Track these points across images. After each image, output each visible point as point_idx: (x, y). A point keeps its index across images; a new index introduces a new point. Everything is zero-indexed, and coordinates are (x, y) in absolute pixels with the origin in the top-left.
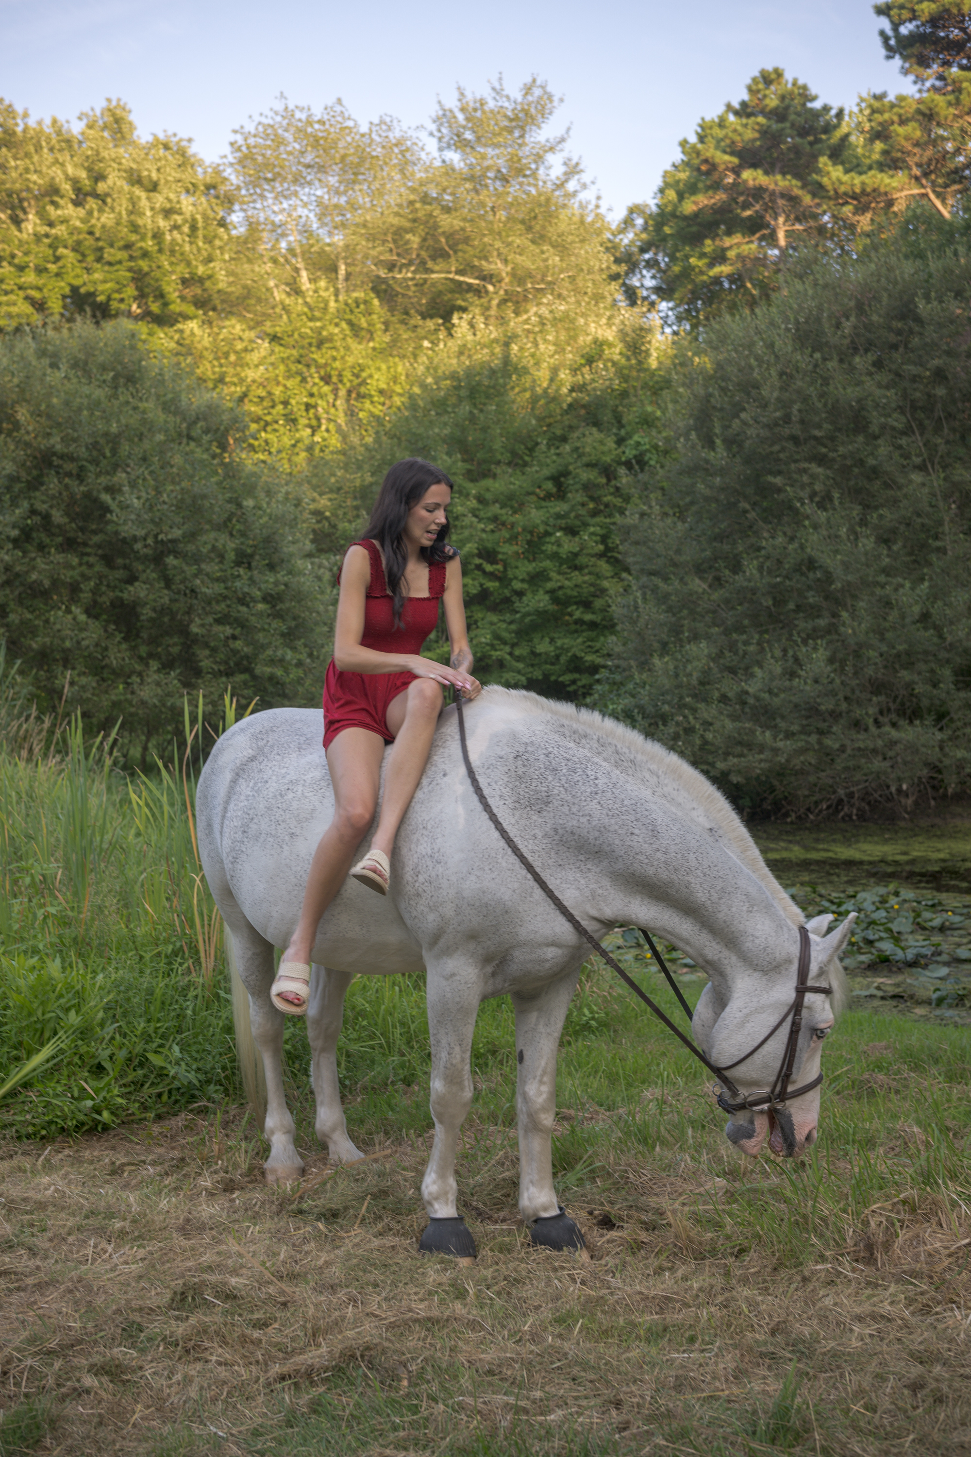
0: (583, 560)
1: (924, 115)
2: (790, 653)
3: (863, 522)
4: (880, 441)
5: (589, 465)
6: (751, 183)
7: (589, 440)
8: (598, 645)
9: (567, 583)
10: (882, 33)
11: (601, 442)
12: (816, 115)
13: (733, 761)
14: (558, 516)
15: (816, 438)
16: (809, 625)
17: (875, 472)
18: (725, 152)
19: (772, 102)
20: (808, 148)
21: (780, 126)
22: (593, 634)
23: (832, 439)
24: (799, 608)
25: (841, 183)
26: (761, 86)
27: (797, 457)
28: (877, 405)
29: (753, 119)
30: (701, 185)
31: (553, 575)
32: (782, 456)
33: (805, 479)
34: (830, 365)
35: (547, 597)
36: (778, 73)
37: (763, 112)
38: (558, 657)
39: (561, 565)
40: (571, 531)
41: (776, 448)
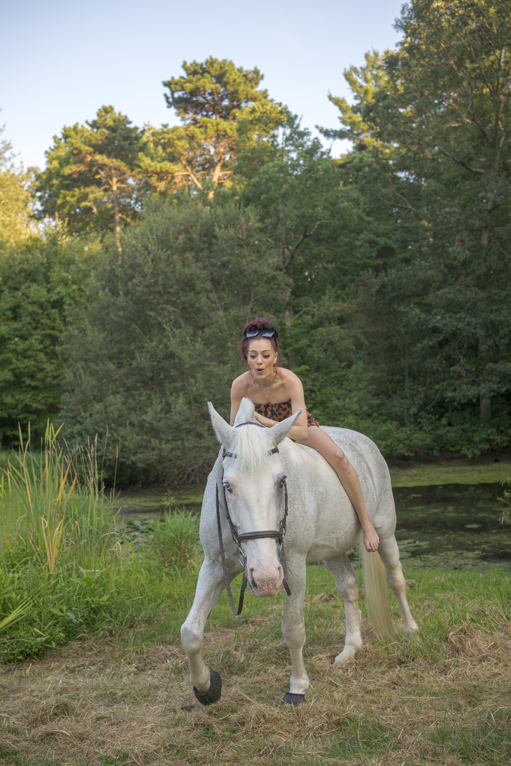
0: (30, 353)
1: (190, 137)
2: (164, 400)
3: (194, 335)
4: (201, 295)
5: (33, 303)
6: (100, 162)
7: (32, 289)
8: (39, 398)
9: (22, 365)
10: (165, 95)
11: (39, 291)
12: (130, 130)
13: (139, 456)
14: (16, 329)
15: (169, 293)
16: (172, 386)
17: (199, 310)
18: (86, 145)
19: (110, 123)
20: (128, 147)
21: (114, 135)
22: (36, 392)
23: (177, 293)
24: (166, 378)
25: (150, 166)
26: (103, 114)
27: (161, 302)
28: (198, 278)
29: (100, 130)
30: (71, 160)
31: (14, 361)
32: (154, 301)
33: (166, 313)
34: (175, 257)
35: (10, 373)
36: (112, 108)
37: (105, 126)
38: (16, 406)
39: (18, 356)
40: (23, 338)
41: (151, 297)
